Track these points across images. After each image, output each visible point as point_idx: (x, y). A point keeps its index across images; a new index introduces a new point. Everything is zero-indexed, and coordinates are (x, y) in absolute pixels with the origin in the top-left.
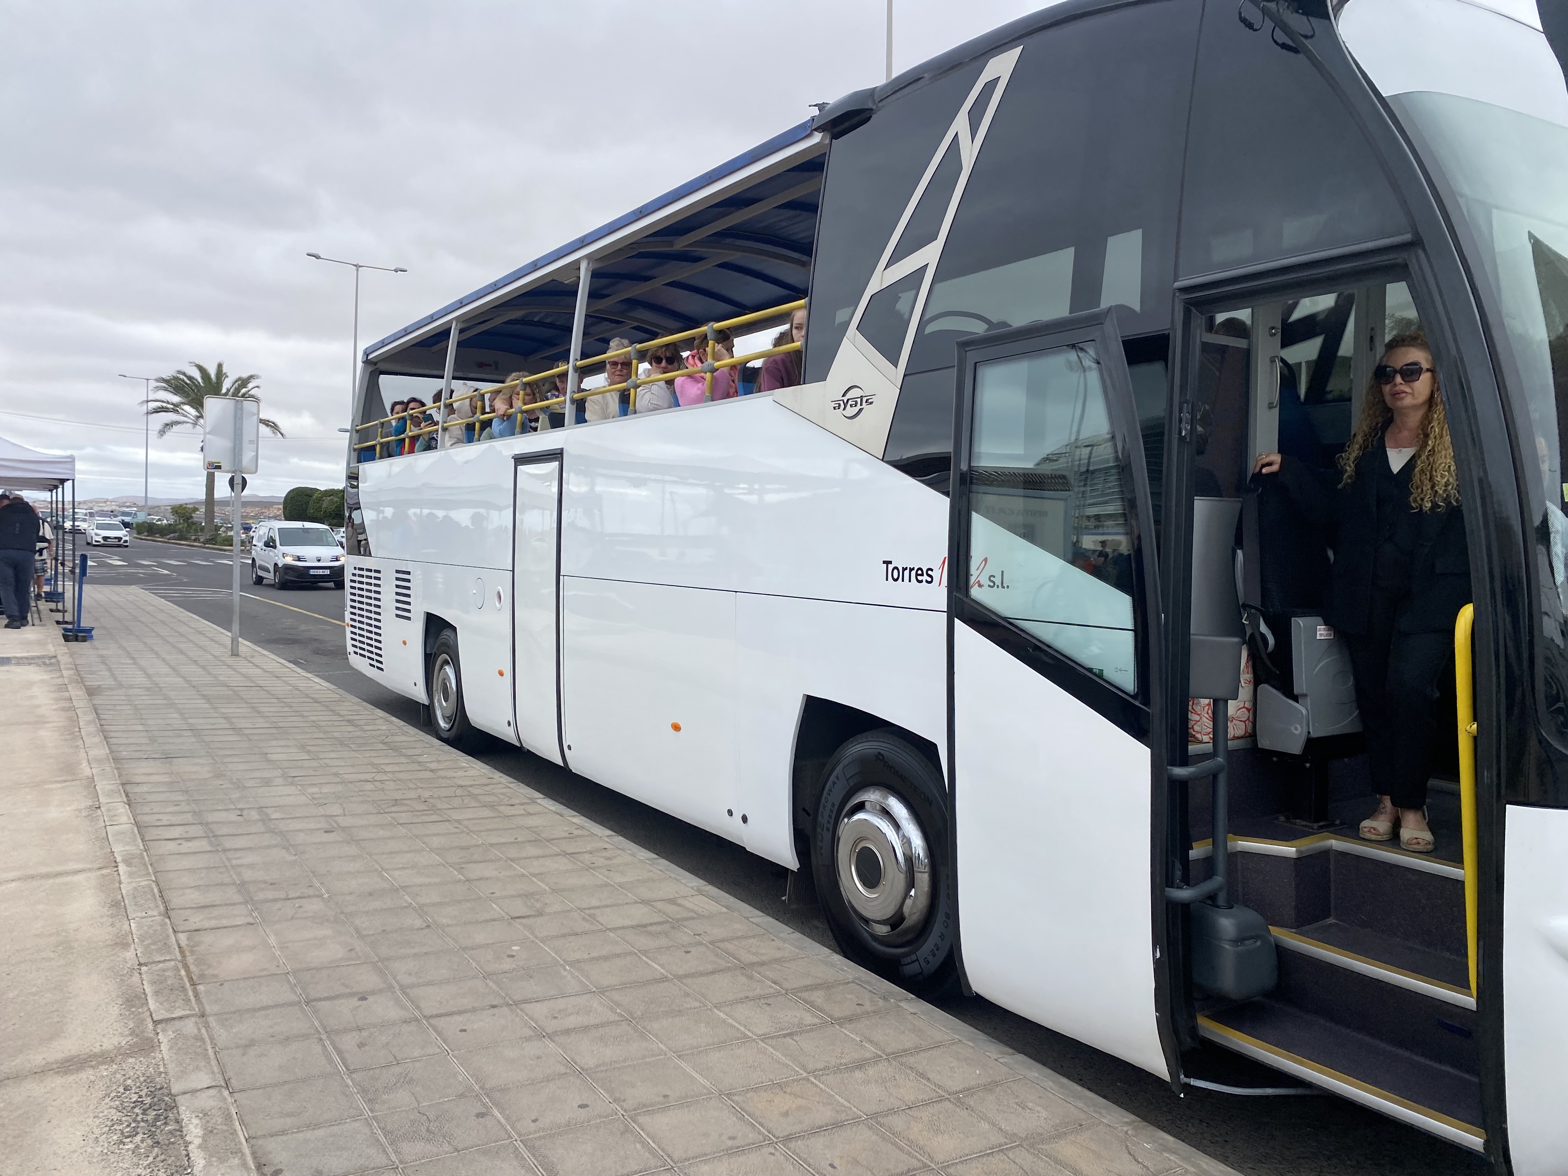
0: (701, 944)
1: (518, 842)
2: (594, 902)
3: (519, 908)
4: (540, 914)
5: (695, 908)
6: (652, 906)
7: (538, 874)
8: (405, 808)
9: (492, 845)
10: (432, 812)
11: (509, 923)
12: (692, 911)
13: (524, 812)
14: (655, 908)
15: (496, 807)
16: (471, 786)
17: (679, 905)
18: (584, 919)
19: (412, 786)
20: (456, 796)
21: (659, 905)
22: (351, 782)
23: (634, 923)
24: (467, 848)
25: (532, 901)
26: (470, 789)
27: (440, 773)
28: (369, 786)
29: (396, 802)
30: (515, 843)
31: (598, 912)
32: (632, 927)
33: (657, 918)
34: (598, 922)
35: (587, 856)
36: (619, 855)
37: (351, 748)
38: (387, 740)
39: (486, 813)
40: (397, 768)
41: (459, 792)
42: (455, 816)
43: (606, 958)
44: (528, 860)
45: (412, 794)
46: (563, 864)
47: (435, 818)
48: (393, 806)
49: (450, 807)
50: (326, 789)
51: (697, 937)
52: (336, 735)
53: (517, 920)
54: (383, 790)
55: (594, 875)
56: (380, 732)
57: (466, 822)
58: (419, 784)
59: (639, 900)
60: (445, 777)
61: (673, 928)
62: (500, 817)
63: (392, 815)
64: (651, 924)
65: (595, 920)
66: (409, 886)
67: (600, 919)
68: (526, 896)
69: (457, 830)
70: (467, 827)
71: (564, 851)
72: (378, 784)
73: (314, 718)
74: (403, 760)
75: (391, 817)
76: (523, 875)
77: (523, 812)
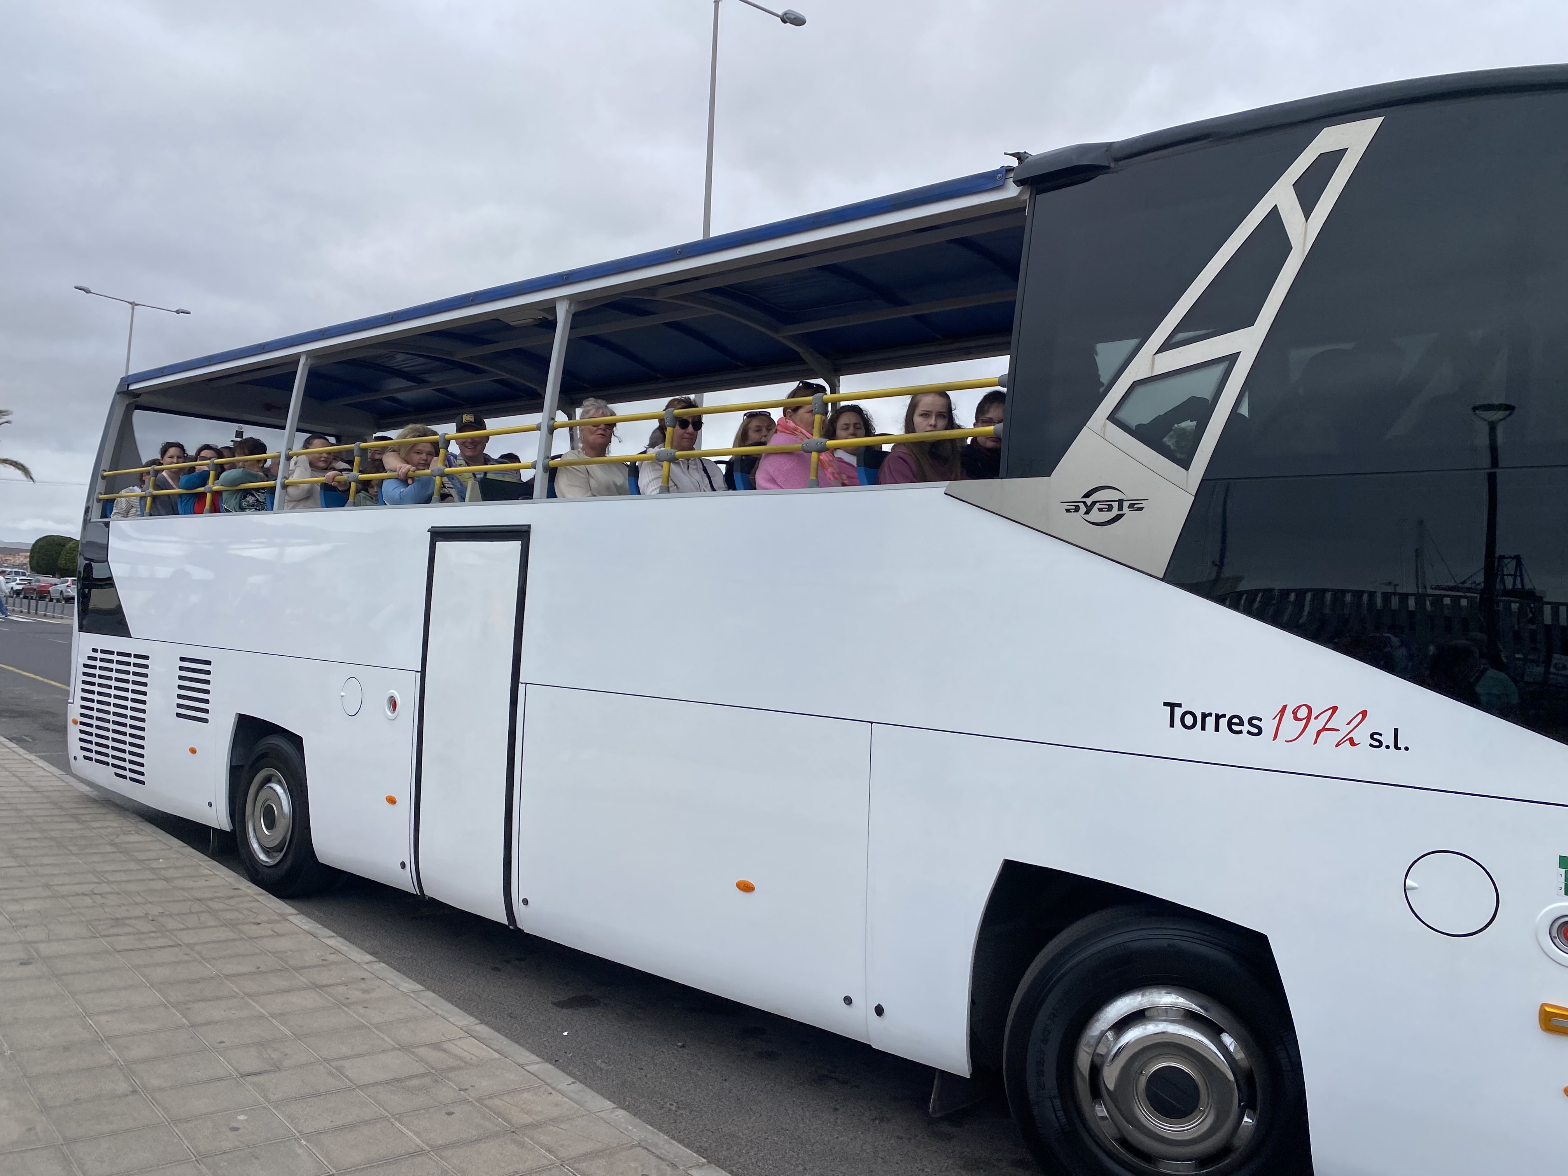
0: (466, 1101)
1: (260, 973)
2: (345, 1050)
3: (250, 1061)
4: (277, 1068)
5: (465, 1054)
6: (413, 1053)
7: (281, 1014)
8: (127, 930)
9: (228, 977)
10: (159, 934)
11: (238, 1082)
12: (460, 1058)
13: (272, 933)
14: (417, 1056)
15: (240, 927)
16: (211, 899)
17: (445, 1051)
18: (331, 1074)
19: (139, 899)
20: (192, 913)
21: (422, 1051)
22: (63, 897)
23: (390, 1076)
24: (196, 981)
25: (269, 1051)
26: (210, 903)
27: (178, 883)
28: (88, 901)
29: (118, 922)
30: (258, 972)
31: (346, 1063)
32: (387, 1082)
33: (419, 1069)
34: (347, 1077)
35: (341, 989)
36: (379, 987)
37: (70, 851)
38: (117, 840)
39: (224, 934)
40: (124, 877)
41: (196, 907)
42: (187, 938)
43: (351, 1127)
44: (270, 996)
45: (138, 911)
46: (310, 999)
47: (161, 942)
48: (112, 927)
49: (182, 926)
50: (29, 906)
51: (462, 1093)
52: (53, 834)
53: (247, 1078)
54: (103, 905)
55: (347, 1013)
56: (110, 830)
57: (198, 948)
58: (149, 898)
59: (397, 1046)
60: (183, 889)
61: (436, 1081)
62: (242, 939)
63: (109, 939)
64: (410, 1078)
65: (342, 1074)
66: (116, 1037)
67: (349, 1073)
68: (262, 1044)
69: (186, 958)
70: (199, 953)
71: (313, 984)
72: (99, 899)
73: (29, 813)
74: (134, 866)
75: (107, 942)
76: (262, 1016)
77: (270, 932)
